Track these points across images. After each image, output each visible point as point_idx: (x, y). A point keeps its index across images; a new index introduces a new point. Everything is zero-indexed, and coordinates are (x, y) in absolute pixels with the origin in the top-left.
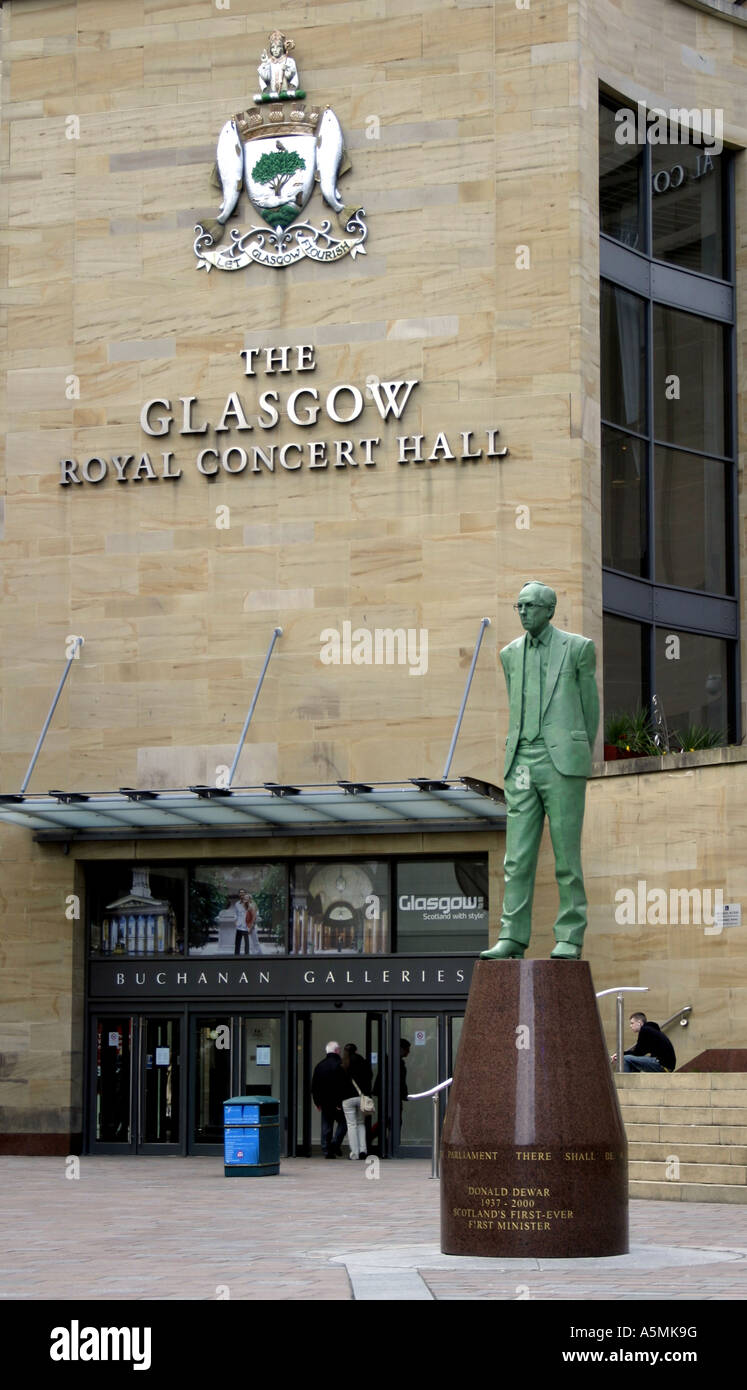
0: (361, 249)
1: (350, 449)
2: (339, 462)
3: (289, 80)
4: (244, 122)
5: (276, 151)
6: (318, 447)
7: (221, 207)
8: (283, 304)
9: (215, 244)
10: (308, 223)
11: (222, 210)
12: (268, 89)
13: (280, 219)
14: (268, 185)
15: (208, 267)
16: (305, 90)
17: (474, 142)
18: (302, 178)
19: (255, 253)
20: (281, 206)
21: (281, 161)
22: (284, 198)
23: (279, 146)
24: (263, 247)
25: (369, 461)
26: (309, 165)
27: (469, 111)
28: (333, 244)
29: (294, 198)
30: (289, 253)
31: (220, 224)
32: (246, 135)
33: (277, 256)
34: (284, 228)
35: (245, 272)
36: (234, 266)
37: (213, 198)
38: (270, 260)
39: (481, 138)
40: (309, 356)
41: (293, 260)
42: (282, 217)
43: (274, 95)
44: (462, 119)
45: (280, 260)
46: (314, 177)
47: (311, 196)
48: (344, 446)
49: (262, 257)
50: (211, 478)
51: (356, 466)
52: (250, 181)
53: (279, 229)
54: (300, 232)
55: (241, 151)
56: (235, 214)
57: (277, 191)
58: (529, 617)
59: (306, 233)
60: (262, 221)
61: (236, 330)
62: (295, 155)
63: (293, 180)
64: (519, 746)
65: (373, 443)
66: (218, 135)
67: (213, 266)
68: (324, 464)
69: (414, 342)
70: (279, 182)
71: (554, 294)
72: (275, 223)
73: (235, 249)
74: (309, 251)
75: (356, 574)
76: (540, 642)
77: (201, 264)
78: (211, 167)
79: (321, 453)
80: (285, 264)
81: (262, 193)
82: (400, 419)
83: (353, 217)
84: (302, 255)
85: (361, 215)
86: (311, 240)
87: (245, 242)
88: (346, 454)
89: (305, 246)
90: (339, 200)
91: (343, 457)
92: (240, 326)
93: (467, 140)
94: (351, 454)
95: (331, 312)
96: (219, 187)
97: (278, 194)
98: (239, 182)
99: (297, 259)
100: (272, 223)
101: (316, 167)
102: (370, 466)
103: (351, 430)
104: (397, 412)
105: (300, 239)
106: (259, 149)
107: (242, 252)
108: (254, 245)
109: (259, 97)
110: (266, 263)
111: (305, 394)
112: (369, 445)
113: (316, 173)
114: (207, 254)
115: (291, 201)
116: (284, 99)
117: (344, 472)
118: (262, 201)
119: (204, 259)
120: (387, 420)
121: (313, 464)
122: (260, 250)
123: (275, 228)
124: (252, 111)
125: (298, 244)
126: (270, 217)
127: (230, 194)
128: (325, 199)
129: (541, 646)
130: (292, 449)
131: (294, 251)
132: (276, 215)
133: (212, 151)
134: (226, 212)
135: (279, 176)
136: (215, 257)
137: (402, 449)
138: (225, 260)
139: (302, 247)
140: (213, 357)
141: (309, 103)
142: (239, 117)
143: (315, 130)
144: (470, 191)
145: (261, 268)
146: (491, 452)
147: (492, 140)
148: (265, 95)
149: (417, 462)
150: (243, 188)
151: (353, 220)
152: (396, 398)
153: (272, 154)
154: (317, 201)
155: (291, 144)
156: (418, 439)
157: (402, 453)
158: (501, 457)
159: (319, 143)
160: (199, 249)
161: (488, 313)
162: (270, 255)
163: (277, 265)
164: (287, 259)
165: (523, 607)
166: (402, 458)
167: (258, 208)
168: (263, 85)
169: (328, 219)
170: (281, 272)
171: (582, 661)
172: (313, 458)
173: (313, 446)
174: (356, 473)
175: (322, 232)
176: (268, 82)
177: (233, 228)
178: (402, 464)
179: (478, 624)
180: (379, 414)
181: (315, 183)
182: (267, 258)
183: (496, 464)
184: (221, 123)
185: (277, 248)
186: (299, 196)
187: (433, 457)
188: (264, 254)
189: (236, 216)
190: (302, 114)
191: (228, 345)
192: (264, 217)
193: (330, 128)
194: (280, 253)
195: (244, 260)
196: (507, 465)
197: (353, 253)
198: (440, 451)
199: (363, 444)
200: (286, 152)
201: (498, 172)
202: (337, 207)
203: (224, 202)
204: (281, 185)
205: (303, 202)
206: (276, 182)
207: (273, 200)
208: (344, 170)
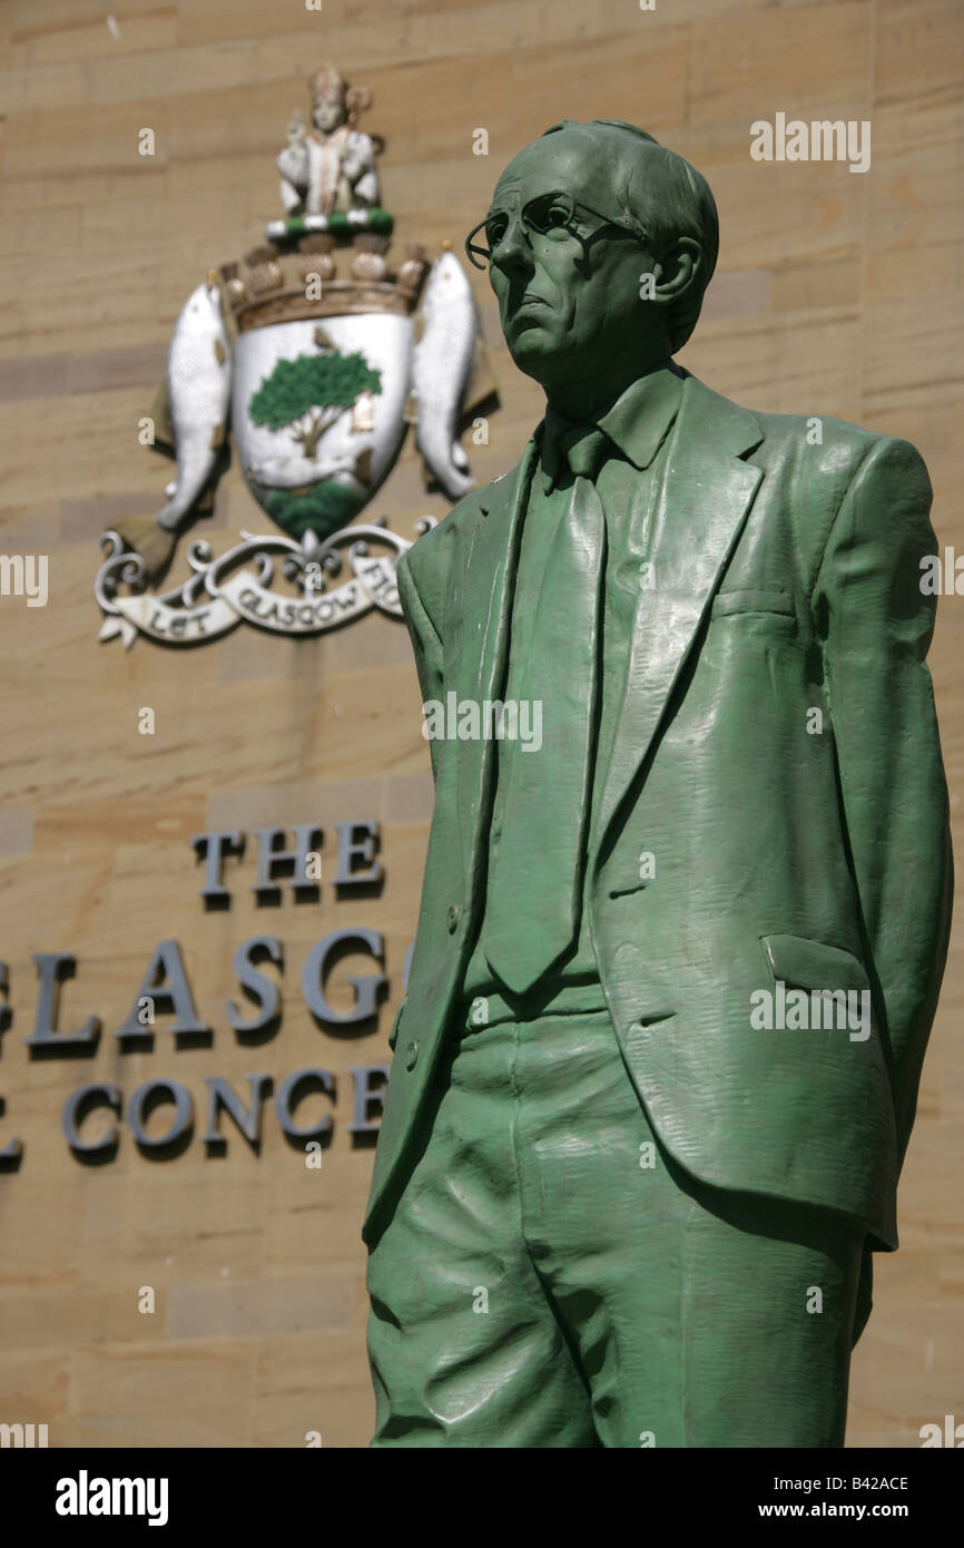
3: (354, 183)
4: (238, 286)
5: (312, 350)
6: (376, 1080)
7: (171, 489)
8: (309, 723)
9: (152, 579)
10: (384, 525)
11: (171, 498)
12: (299, 211)
13: (312, 514)
14: (290, 433)
15: (129, 634)
16: (390, 207)
17: (810, 324)
18: (373, 415)
19: (248, 598)
20: (317, 483)
21: (324, 374)
22: (326, 465)
23: (322, 341)
24: (268, 585)
26: (391, 382)
27: (798, 250)
29: (348, 462)
30: (329, 597)
31: (168, 530)
32: (245, 315)
33: (298, 603)
34: (322, 537)
35: (217, 647)
36: (192, 632)
37: (154, 469)
38: (282, 613)
39: (826, 313)
40: (366, 848)
41: (340, 615)
43: (315, 221)
44: (780, 269)
45: (307, 615)
46: (401, 412)
47: (392, 461)
49: (263, 609)
50: (99, 1157)
53: (310, 540)
54: (361, 546)
55: (228, 355)
56: (201, 509)
57: (310, 445)
58: (541, 285)
59: (375, 549)
60: (268, 524)
61: (189, 787)
62: (358, 362)
63: (346, 420)
64: (455, 1032)
67: (141, 633)
70: (316, 423)
72: (299, 526)
73: (199, 590)
74: (381, 591)
76: (608, 451)
77: (110, 627)
78: (150, 397)
80: (318, 624)
81: (274, 453)
84: (362, 602)
86: (388, 565)
87: (223, 573)
90: (464, 471)
92: (195, 777)
93: (790, 321)
96: (167, 447)
97: (310, 454)
98: (217, 429)
99: (351, 611)
100: (293, 528)
101: (409, 384)
105: (361, 564)
106: (274, 347)
107: (213, 598)
108: (244, 580)
109: (279, 228)
110: (272, 623)
111: (350, 945)
113: (410, 400)
114: (126, 603)
115: (343, 470)
116: (342, 235)
118: (270, 470)
119: (119, 615)
121: (359, 1121)
122: (260, 592)
123: (299, 538)
124: (258, 258)
125: (354, 575)
126: (287, 513)
127: (196, 458)
128: (428, 467)
129: (613, 470)
130: (308, 1081)
131: (342, 593)
132: (302, 504)
133: (159, 357)
134: (182, 503)
135: (317, 411)
136: (142, 609)
138: (168, 616)
139: (370, 581)
140: (126, 854)
141: (399, 239)
142: (228, 273)
143: (414, 305)
145: (257, 637)
147: (851, 318)
148: (295, 223)
150: (224, 452)
153: (302, 360)
154: (408, 473)
159: (418, 335)
160: (110, 594)
162: (283, 603)
163: (298, 626)
164: (325, 611)
165: (516, 225)
167: (259, 488)
168: (291, 198)
169: (434, 513)
170: (308, 644)
171: (847, 546)
172: (360, 1108)
173: (362, 1075)
176: (302, 190)
177: (200, 538)
181: (404, 430)
182: (274, 611)
184: (183, 296)
185: (302, 588)
186: (364, 458)
188: (269, 599)
189: (208, 513)
190: (377, 264)
191: (164, 825)
192: (275, 510)
193: (449, 299)
194: (310, 600)
195: (218, 616)
200: (337, 354)
201: (868, 394)
202: (460, 483)
203: (179, 479)
204: (320, 432)
205: (371, 474)
206: (306, 425)
207: (298, 470)
208: (478, 394)
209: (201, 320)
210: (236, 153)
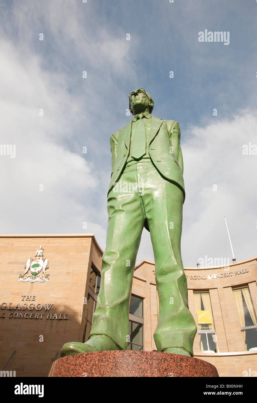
0: (47, 281)
1: (38, 315)
2: (35, 317)
3: (41, 253)
5: (36, 263)
6: (32, 314)
8: (32, 288)
9: (22, 277)
10: (39, 275)
13: (34, 274)
14: (34, 268)
15: (20, 281)
18: (40, 268)
20: (35, 272)
21: (37, 265)
25: (41, 318)
27: (70, 261)
28: (43, 279)
31: (24, 274)
32: (32, 260)
35: (26, 282)
36: (24, 281)
37: (24, 270)
39: (71, 265)
40: (34, 298)
42: (35, 274)
43: (38, 255)
45: (33, 281)
48: (37, 315)
50: (11, 318)
51: (38, 319)
52: (31, 267)
53: (34, 276)
56: (27, 273)
61: (22, 292)
63: (38, 268)
65: (43, 315)
66: (27, 260)
68: (33, 318)
69: (54, 297)
71: (80, 291)
73: (25, 278)
75: (34, 340)
76: (144, 117)
78: (25, 265)
79: (33, 315)
81: (32, 270)
82: (49, 311)
83: (47, 275)
84: (37, 281)
85: (49, 275)
86: (39, 278)
87: (27, 277)
88: (37, 316)
89: (38, 279)
90: (45, 272)
91: (36, 317)
93: (69, 265)
94: (38, 316)
95: (40, 291)
96: (25, 268)
97: (35, 270)
102: (42, 319)
103: (39, 312)
104: (48, 309)
105: (37, 278)
106: (34, 263)
108: (29, 278)
109: (36, 255)
111: (32, 305)
112: (42, 315)
113: (42, 267)
117: (36, 319)
120: (46, 311)
121: (30, 317)
124: (34, 257)
127: (27, 269)
128: (43, 272)
129: (144, 119)
130: (27, 314)
131: (35, 280)
132: (34, 273)
133: (26, 263)
136: (21, 279)
137: (48, 316)
140: (17, 296)
141: (44, 257)
142: (31, 258)
143: (44, 261)
144: (68, 273)
145: (29, 282)
146: (65, 318)
147: (74, 266)
149: (50, 319)
150: (29, 269)
151: (47, 276)
152: (49, 307)
154: (42, 272)
155: (39, 263)
156: (51, 315)
157: (48, 317)
158: (66, 319)
160: (19, 278)
161: (68, 294)
166: (48, 318)
168: (37, 253)
170: (32, 283)
171: (174, 129)
172: (31, 316)
173: (31, 314)
174: (38, 320)
175: (41, 277)
178: (47, 319)
179: (57, 352)
180: (45, 309)
181: (42, 269)
183: (65, 321)
186: (39, 271)
187: (53, 318)
188: (30, 280)
191: (20, 295)
192: (32, 274)
193: (46, 261)
195: (26, 280)
196: (67, 321)
197: (46, 281)
198: (55, 317)
199: (41, 314)
201: (74, 271)
202: (45, 273)
203: (26, 271)
204: (36, 269)
205: (39, 272)
206: (35, 268)
207: (34, 271)
208: (47, 268)
209: (29, 261)
210: (34, 250)
